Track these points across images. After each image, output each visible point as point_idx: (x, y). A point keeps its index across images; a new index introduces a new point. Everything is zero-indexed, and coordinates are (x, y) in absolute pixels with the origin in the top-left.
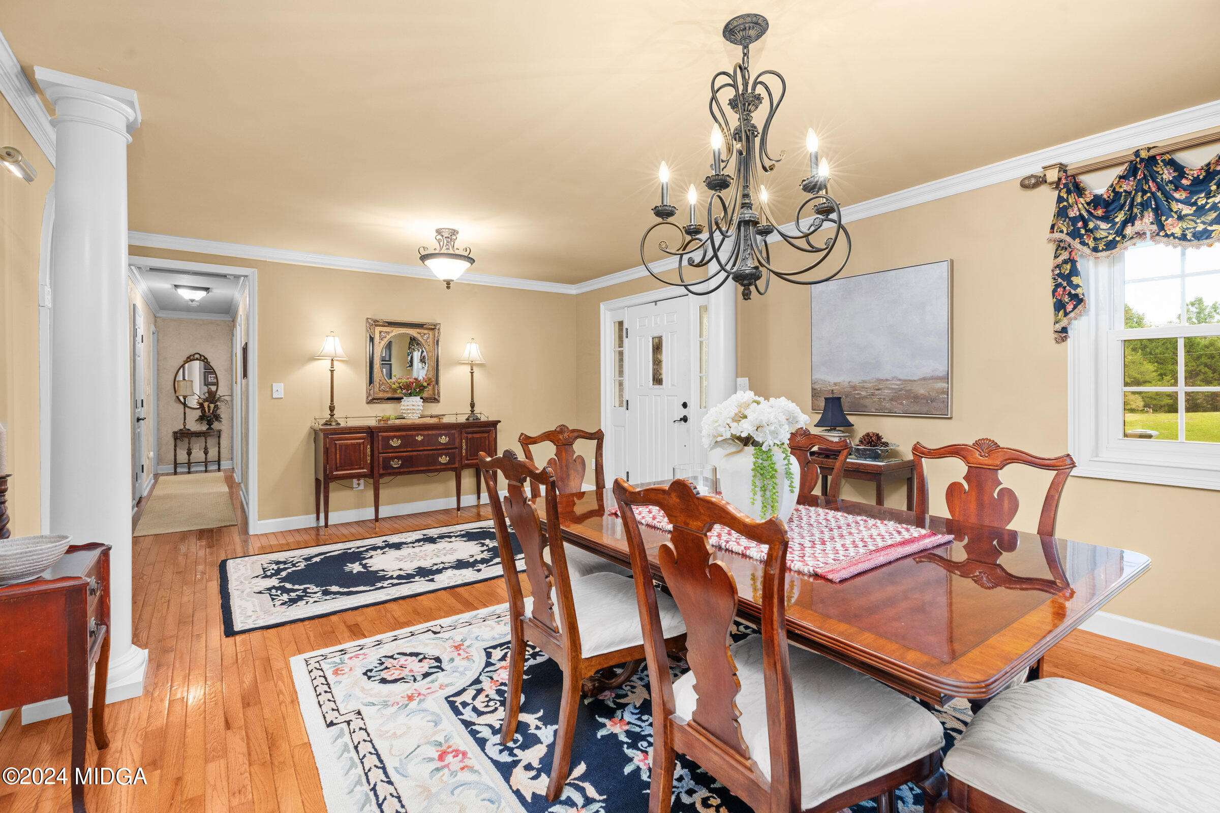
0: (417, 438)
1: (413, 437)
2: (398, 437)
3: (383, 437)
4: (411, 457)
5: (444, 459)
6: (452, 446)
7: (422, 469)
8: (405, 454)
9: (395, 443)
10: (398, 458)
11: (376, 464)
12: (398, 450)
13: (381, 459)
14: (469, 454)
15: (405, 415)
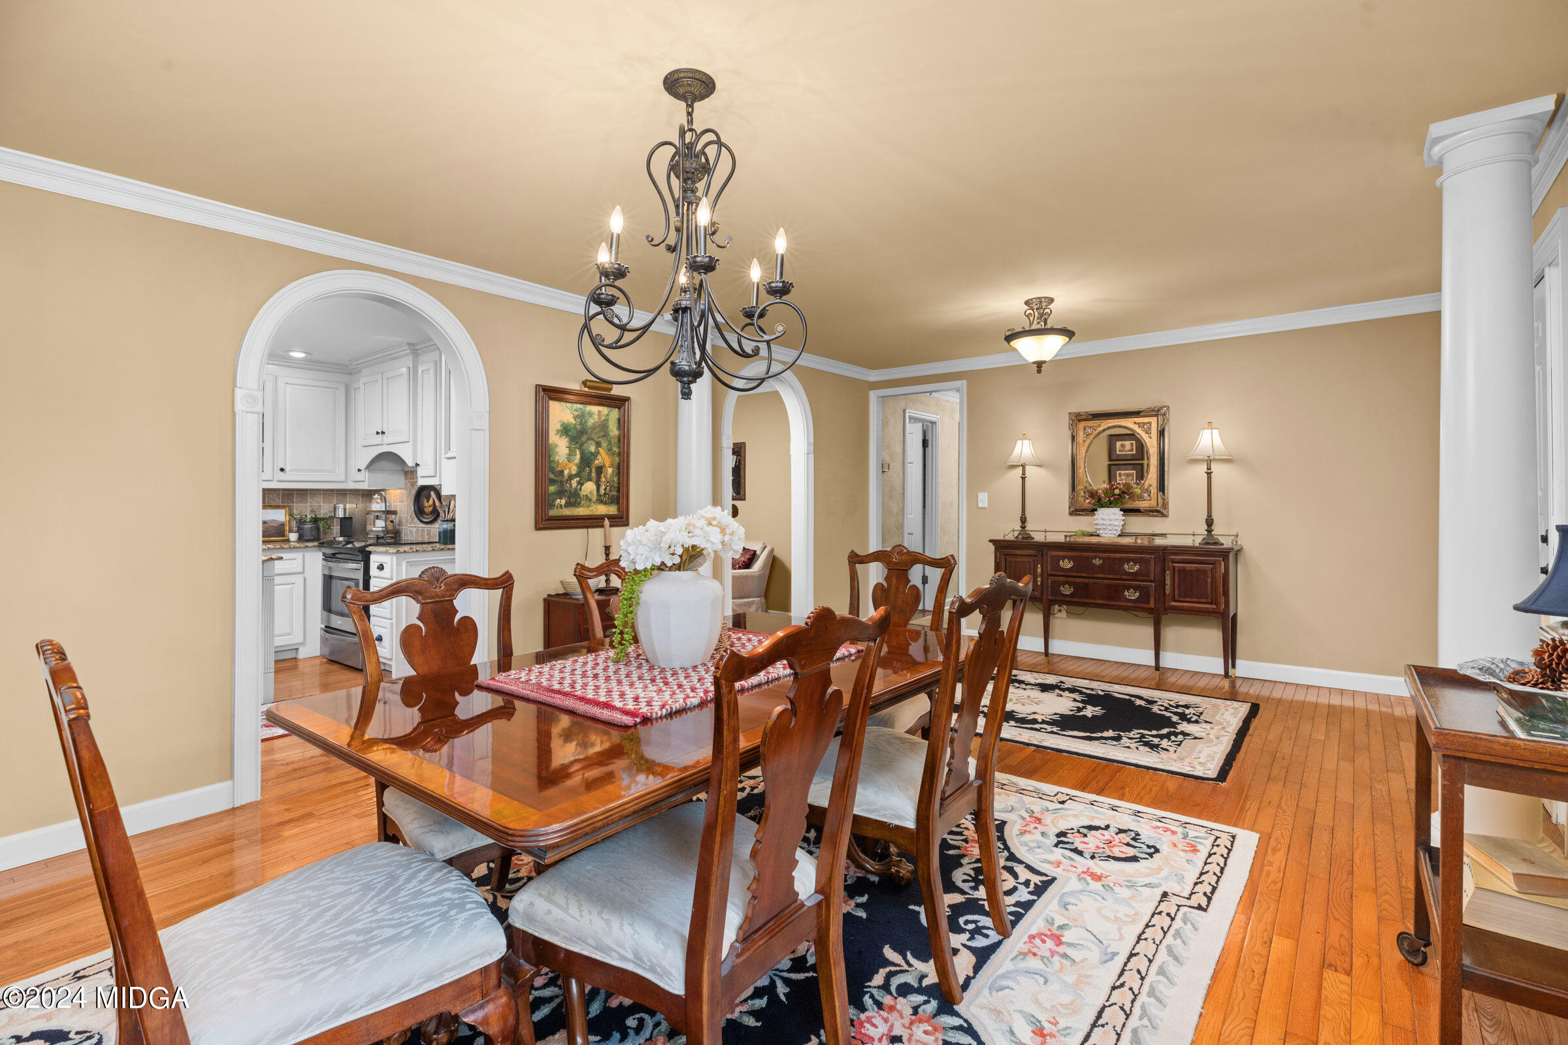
0: (1094, 561)
1: (1089, 559)
2: (1070, 558)
3: (1052, 557)
4: (1087, 585)
5: (1132, 595)
6: (1145, 578)
7: (1101, 602)
8: (1078, 580)
9: (1067, 564)
10: (1070, 584)
11: (1045, 587)
12: (1069, 574)
13: (1050, 581)
14: (1176, 592)
15: (1101, 532)
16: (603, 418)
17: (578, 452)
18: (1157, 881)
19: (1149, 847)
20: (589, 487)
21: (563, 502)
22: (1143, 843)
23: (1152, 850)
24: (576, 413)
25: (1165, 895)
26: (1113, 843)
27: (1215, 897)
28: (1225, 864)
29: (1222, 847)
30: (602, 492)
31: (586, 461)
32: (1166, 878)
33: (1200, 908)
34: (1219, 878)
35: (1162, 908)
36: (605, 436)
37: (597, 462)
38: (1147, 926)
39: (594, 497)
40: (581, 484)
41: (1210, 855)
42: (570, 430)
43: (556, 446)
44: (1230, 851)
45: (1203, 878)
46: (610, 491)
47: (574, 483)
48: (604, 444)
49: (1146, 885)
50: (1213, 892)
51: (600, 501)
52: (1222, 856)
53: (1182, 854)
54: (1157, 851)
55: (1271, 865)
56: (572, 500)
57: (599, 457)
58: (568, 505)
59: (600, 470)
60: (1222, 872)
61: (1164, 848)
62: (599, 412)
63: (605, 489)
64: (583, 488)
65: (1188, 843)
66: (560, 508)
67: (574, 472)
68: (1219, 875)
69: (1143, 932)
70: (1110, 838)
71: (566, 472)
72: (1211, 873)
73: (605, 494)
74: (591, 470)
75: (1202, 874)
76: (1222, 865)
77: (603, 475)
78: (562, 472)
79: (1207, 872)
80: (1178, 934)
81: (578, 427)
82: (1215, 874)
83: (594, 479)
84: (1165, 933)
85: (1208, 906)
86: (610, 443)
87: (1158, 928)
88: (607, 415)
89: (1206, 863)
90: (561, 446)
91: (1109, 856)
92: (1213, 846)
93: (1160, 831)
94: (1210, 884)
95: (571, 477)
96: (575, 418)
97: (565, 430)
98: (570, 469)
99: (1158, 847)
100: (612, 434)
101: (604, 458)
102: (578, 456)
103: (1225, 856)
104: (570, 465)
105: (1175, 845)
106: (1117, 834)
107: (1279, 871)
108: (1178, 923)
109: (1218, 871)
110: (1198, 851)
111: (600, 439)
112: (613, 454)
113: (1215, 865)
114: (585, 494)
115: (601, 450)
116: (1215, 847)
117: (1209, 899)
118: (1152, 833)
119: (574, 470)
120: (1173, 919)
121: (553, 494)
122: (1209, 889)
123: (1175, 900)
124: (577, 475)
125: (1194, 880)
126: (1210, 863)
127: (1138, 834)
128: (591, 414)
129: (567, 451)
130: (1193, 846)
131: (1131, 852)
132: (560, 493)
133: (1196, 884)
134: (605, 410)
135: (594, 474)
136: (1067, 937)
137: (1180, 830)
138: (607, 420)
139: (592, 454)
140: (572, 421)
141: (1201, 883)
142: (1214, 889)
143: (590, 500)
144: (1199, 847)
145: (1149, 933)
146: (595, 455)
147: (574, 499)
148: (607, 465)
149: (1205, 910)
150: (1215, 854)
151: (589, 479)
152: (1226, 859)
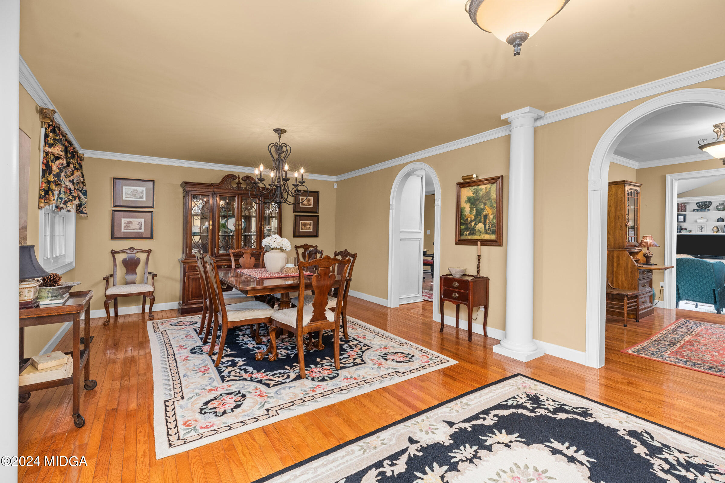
16: (488, 190)
17: (475, 209)
18: (190, 401)
19: (205, 413)
20: (480, 226)
21: (468, 233)
22: (210, 413)
23: (203, 412)
24: (474, 191)
25: (183, 398)
26: (221, 405)
27: (164, 407)
28: (167, 425)
29: (173, 434)
30: (487, 228)
31: (479, 213)
32: (187, 404)
33: (167, 401)
34: (166, 416)
35: (181, 394)
36: (488, 199)
37: (484, 213)
38: (181, 387)
39: (483, 231)
40: (476, 224)
41: (176, 425)
42: (471, 200)
43: (465, 208)
44: (168, 434)
45: (173, 413)
46: (492, 227)
47: (473, 224)
48: (488, 204)
49: (192, 397)
50: (166, 409)
51: (486, 232)
52: (171, 429)
53: (190, 418)
54: (201, 413)
55: (144, 441)
56: (472, 232)
57: (485, 210)
58: (470, 234)
59: (486, 217)
60: (166, 420)
61: (199, 416)
62: (486, 188)
63: (489, 227)
64: (477, 226)
65: (190, 426)
66: (467, 236)
67: (473, 219)
68: (167, 418)
69: (181, 385)
70: (225, 406)
71: (469, 219)
72: (171, 416)
73: (489, 229)
74: (481, 217)
75: (175, 414)
76: (168, 423)
77: (487, 219)
78: (467, 219)
79: (173, 416)
80: (170, 390)
81: (475, 197)
82: (169, 417)
83: (483, 222)
84: (174, 388)
85: (165, 403)
86: (491, 203)
87: (177, 388)
88: (490, 188)
89: (176, 420)
90: (467, 207)
91: (216, 399)
92: (178, 432)
93: (209, 425)
94: (169, 412)
95: (471, 221)
96: (473, 194)
97: (469, 200)
98: (471, 218)
99: (202, 415)
100: (492, 198)
101: (488, 211)
102: (475, 211)
103: (169, 430)
104: (471, 216)
105: (196, 421)
106: (225, 410)
107: (139, 440)
108: (172, 392)
109: (169, 420)
110: (183, 425)
111: (486, 201)
112: (494, 208)
113: (171, 421)
114: (478, 229)
115: (486, 207)
116: (176, 432)
117: (166, 406)
118: (210, 420)
119: (473, 218)
120: (174, 393)
121: (463, 229)
122: (168, 409)
123: (178, 398)
124: (474, 220)
125: (176, 409)
126: (174, 421)
127: (216, 415)
128: (481, 190)
129: (470, 209)
130: (187, 426)
131: (210, 406)
132: (466, 229)
133: (174, 408)
134: (488, 186)
135: (482, 219)
136: (201, 374)
137: (201, 431)
138: (489, 191)
139: (482, 209)
140: (472, 195)
141: (173, 410)
142: (166, 410)
143: (481, 232)
144: (184, 427)
145: (179, 386)
146: (483, 210)
147: (473, 231)
148: (490, 214)
149: (165, 401)
150: (175, 428)
151: (480, 222)
152: (168, 428)
